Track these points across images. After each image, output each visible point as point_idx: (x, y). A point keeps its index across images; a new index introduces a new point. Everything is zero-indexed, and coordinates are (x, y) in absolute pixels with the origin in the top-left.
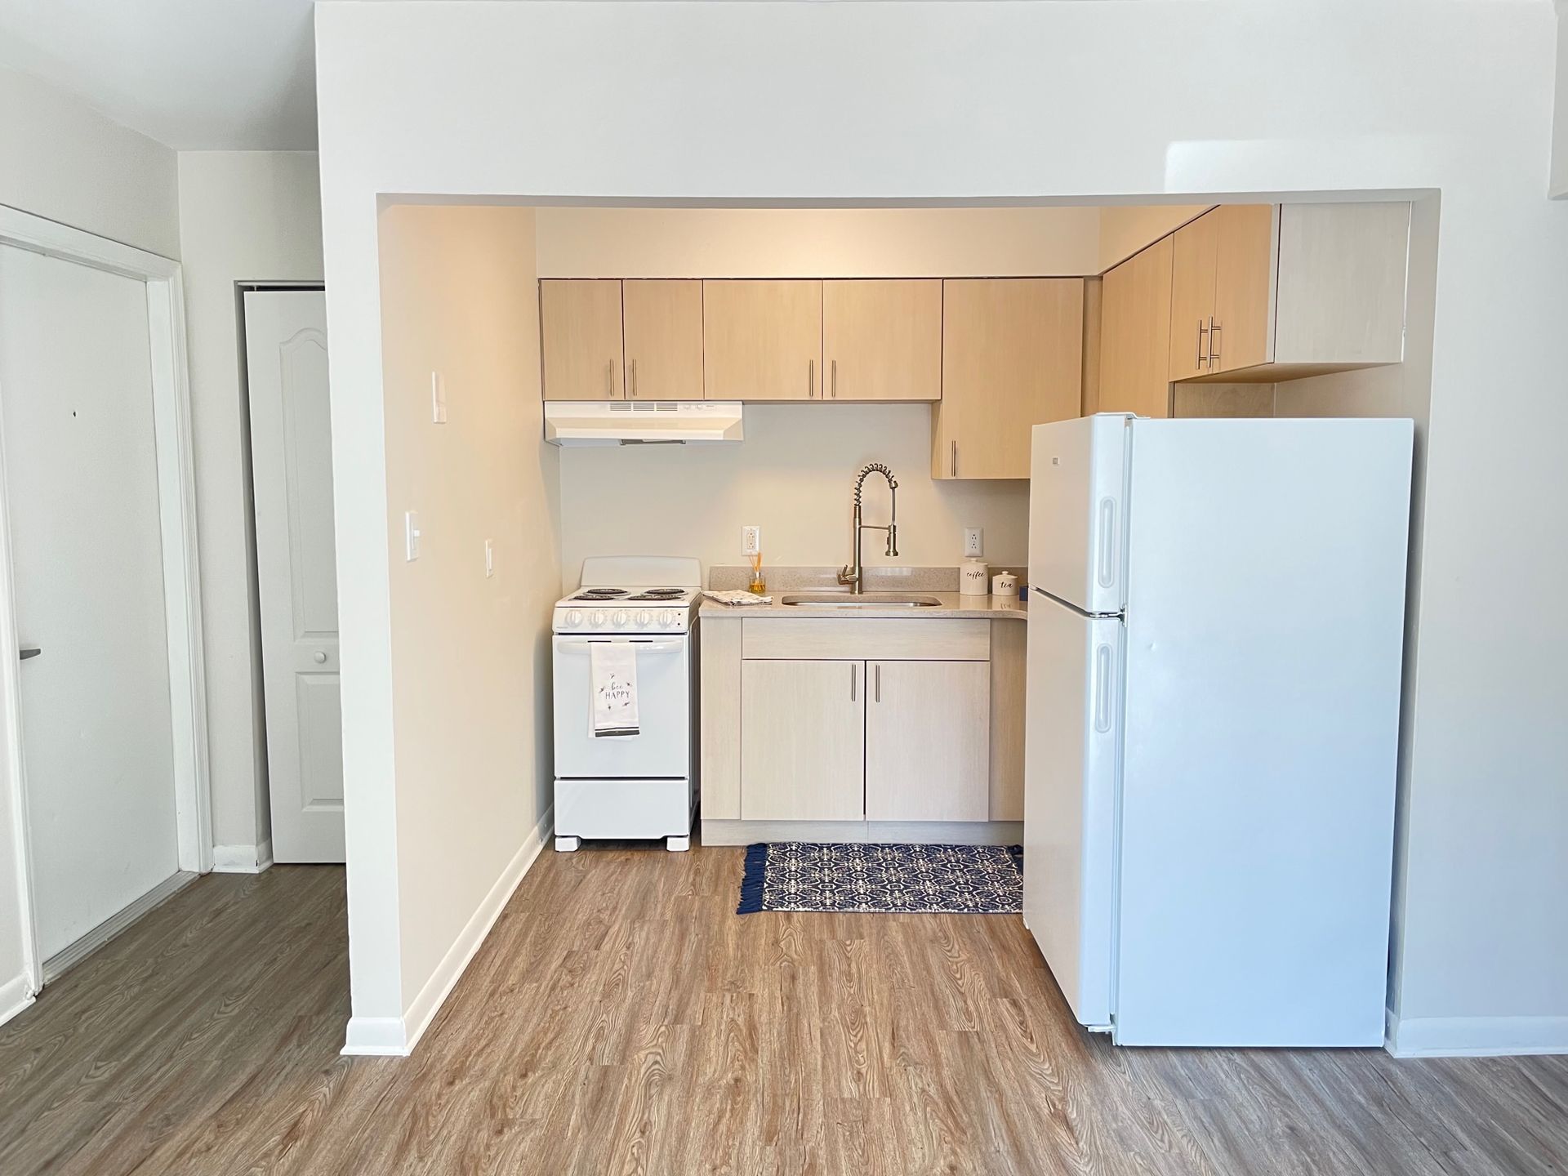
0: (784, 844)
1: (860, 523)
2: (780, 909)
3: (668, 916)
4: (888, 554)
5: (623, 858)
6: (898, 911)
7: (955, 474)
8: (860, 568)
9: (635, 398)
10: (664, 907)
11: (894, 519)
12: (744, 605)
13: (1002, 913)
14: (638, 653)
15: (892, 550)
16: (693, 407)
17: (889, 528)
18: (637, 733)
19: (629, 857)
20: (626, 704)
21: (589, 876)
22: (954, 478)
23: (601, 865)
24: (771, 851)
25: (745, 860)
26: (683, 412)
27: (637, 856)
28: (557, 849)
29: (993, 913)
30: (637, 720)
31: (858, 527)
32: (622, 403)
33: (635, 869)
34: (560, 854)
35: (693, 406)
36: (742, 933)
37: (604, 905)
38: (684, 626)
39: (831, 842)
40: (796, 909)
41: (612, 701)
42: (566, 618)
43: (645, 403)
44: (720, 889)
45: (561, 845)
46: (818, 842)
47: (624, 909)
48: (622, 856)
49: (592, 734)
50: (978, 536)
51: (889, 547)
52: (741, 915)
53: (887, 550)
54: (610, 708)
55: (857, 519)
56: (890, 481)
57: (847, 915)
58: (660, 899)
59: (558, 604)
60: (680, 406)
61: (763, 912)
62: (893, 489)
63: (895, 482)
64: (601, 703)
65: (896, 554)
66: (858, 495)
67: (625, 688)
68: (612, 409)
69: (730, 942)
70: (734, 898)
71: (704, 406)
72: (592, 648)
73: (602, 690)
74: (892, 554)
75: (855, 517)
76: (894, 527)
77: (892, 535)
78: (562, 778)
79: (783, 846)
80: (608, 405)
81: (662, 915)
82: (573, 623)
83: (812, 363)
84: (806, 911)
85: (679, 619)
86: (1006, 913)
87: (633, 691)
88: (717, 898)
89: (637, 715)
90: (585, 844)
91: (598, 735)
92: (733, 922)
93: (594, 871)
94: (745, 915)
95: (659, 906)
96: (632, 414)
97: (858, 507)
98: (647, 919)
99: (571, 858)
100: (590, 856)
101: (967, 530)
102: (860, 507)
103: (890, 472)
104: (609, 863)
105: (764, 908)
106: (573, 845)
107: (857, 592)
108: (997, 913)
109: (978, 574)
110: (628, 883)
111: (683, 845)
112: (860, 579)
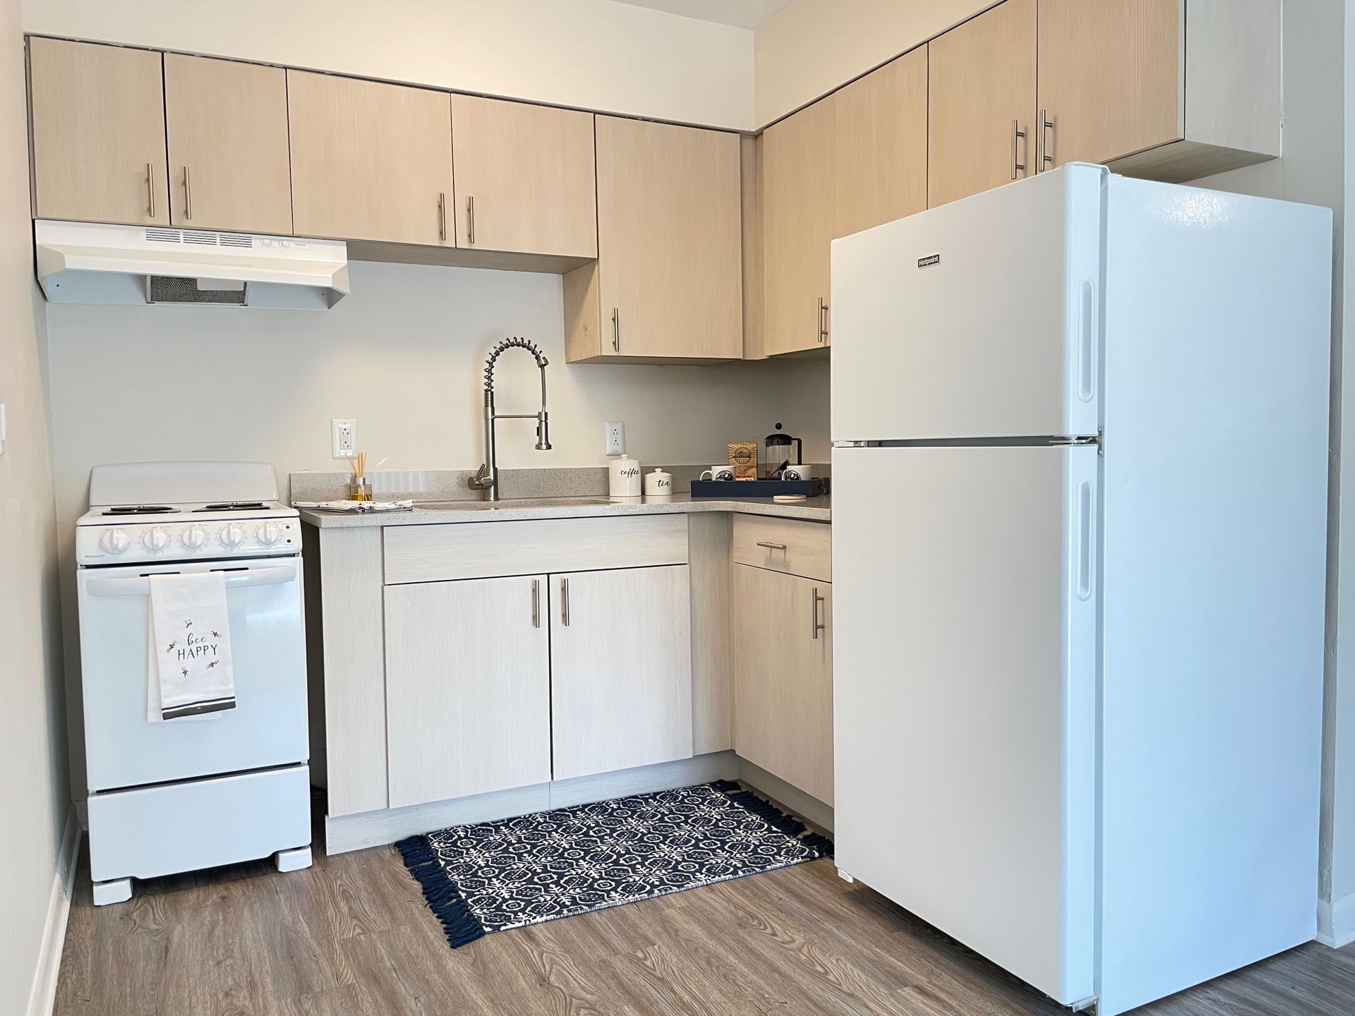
0: (446, 831)
1: (493, 413)
2: (510, 926)
3: (349, 977)
4: (538, 447)
5: (215, 896)
6: (664, 893)
7: (617, 349)
8: (495, 470)
9: (188, 223)
10: (332, 963)
11: (544, 404)
12: (378, 512)
13: (781, 867)
14: (230, 587)
15: (544, 442)
16: (275, 244)
17: (539, 416)
18: (232, 705)
19: (225, 893)
20: (212, 665)
21: (175, 939)
22: (615, 354)
23: (186, 915)
24: (436, 844)
25: (406, 865)
26: (261, 249)
27: (236, 890)
28: (96, 903)
29: (772, 870)
30: (232, 686)
31: (490, 417)
32: (168, 231)
33: (246, 910)
34: (105, 910)
35: (276, 242)
36: (483, 976)
37: (230, 982)
38: (297, 545)
39: (506, 816)
40: (533, 921)
41: (189, 663)
42: (101, 541)
43: (205, 233)
44: (399, 914)
45: (102, 896)
46: (488, 819)
47: (268, 980)
48: (213, 894)
49: (155, 716)
50: (619, 431)
51: (540, 439)
52: (460, 949)
53: (537, 442)
54: (185, 672)
55: (490, 408)
56: (537, 358)
57: (604, 913)
58: (318, 951)
59: (82, 521)
60: (256, 241)
61: (487, 937)
62: (542, 366)
63: (544, 358)
64: (170, 666)
65: (549, 447)
66: (489, 378)
67: (210, 641)
68: (148, 238)
69: (474, 996)
70: (432, 927)
71: (291, 244)
72: (151, 582)
73: (172, 647)
74: (544, 447)
75: (487, 406)
76: (546, 414)
77: (544, 423)
78: (100, 792)
79: (447, 834)
80: (143, 232)
81: (338, 976)
82: (115, 547)
83: (442, 196)
84: (546, 921)
85: (288, 534)
86: (785, 866)
87: (225, 645)
88: (406, 930)
89: (232, 679)
90: (141, 887)
91: (166, 716)
92: (457, 963)
93: (179, 927)
94: (465, 947)
95: (324, 963)
96: (181, 247)
97: (489, 396)
98: (317, 989)
99: (128, 914)
100: (158, 906)
101: (607, 424)
102: (492, 393)
103: (536, 346)
104: (196, 910)
105: (487, 929)
106: (124, 892)
107: (492, 498)
108: (776, 869)
109: (632, 472)
110: (248, 934)
111: (305, 859)
112: (495, 483)
